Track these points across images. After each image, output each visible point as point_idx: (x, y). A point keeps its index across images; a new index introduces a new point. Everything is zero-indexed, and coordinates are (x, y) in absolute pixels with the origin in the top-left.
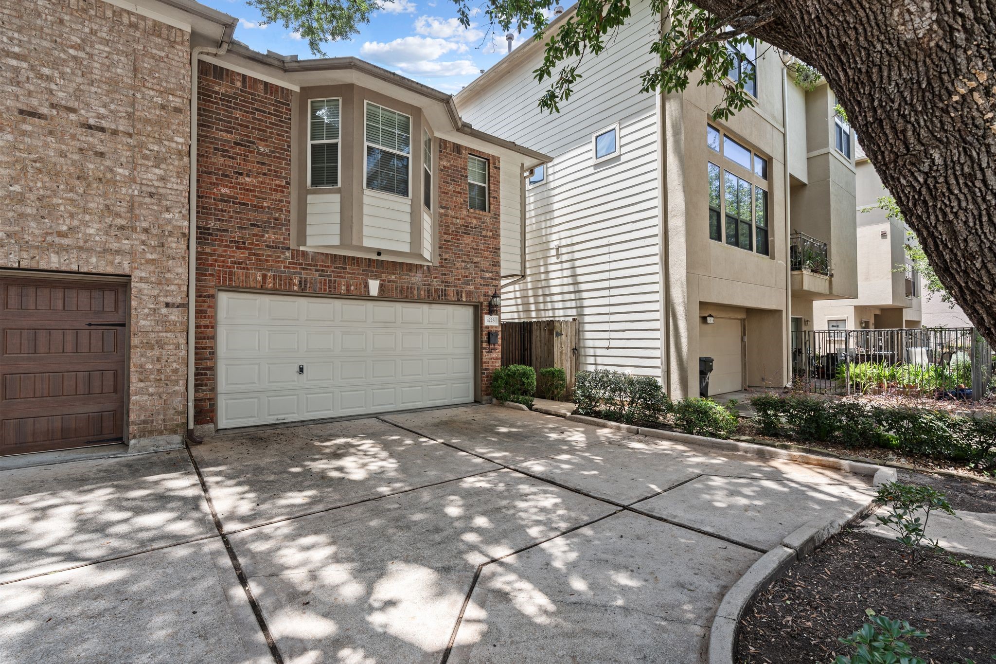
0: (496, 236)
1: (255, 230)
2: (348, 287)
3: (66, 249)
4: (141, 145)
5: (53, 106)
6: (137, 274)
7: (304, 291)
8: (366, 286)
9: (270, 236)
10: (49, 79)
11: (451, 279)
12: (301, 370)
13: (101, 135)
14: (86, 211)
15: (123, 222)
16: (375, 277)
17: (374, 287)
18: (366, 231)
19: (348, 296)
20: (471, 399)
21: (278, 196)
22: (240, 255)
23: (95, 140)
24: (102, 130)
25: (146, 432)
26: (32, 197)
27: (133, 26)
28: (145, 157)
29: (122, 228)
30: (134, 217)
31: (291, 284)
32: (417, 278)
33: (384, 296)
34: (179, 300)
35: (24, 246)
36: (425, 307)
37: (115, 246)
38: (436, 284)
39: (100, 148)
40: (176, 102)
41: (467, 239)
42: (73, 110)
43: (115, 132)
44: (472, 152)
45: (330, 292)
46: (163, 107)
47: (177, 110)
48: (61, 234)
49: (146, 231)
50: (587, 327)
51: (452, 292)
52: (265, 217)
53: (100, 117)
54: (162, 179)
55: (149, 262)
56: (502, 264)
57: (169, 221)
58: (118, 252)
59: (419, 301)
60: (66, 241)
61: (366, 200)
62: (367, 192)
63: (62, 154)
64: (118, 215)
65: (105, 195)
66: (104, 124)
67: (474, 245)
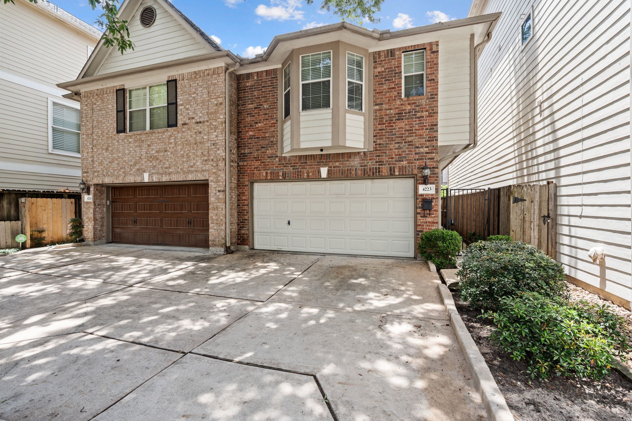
0: (433, 113)
1: (263, 150)
2: (308, 173)
3: (192, 172)
4: (211, 124)
5: (189, 119)
6: (211, 179)
7: (285, 178)
8: (319, 172)
9: (269, 152)
10: (188, 109)
11: (385, 159)
12: (289, 223)
13: (200, 125)
14: (197, 156)
15: (206, 158)
16: (325, 165)
17: (324, 172)
18: (302, 138)
19: (309, 179)
20: (412, 255)
21: (272, 129)
22: (257, 164)
23: (199, 128)
24: (200, 122)
26: (185, 154)
27: (208, 74)
28: (212, 129)
29: (206, 161)
30: (209, 155)
31: (278, 176)
32: (356, 162)
33: (331, 177)
34: (222, 189)
35: (184, 173)
36: (368, 182)
37: (204, 168)
38: (371, 164)
39: (200, 130)
40: (220, 100)
41: (401, 124)
42: (193, 118)
43: (204, 122)
44: (406, 50)
45: (298, 177)
46: (217, 105)
47: (221, 104)
48: (192, 167)
49: (212, 160)
50: (563, 191)
51: (385, 170)
52: (267, 142)
53: (200, 117)
54: (217, 136)
55: (214, 173)
56: (440, 138)
57: (219, 154)
58: (205, 171)
59: (357, 178)
60: (193, 169)
61: (302, 119)
62: (303, 113)
63: (191, 136)
64: (205, 156)
65: (201, 149)
66: (202, 120)
67: (407, 128)
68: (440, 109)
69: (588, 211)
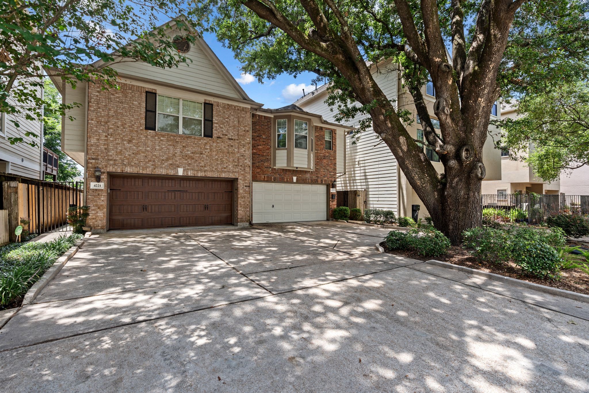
0: (335, 159)
1: (262, 162)
2: (287, 179)
3: (225, 172)
4: (240, 142)
5: (223, 135)
6: (240, 178)
7: (275, 181)
8: (292, 179)
9: (266, 164)
10: (222, 128)
11: (319, 175)
12: (273, 206)
13: (232, 141)
14: (229, 161)
15: (236, 164)
16: (295, 176)
17: (295, 179)
18: (295, 162)
19: (287, 182)
20: (325, 219)
21: (268, 151)
22: (258, 170)
23: (230, 142)
24: (232, 139)
25: (242, 221)
26: (219, 159)
27: (238, 109)
28: (241, 146)
29: (236, 165)
30: (239, 162)
31: (271, 179)
32: (308, 176)
33: (298, 182)
34: (248, 185)
35: (218, 172)
36: (310, 185)
37: (235, 170)
38: (314, 177)
39: (232, 144)
40: (247, 129)
41: (325, 161)
42: (226, 135)
43: (235, 140)
44: (326, 129)
45: (282, 181)
46: (245, 131)
47: (248, 131)
48: (225, 168)
49: (241, 166)
50: (370, 193)
51: (319, 180)
52: (264, 158)
53: (232, 136)
54: (245, 151)
55: (242, 174)
56: (337, 169)
57: (246, 163)
58: (235, 172)
59: (309, 183)
60: (225, 170)
61: (295, 152)
62: (295, 149)
63: (225, 147)
64: (235, 162)
65: (233, 157)
66: (233, 138)
67: (327, 163)
68: (337, 157)
69: (380, 199)
